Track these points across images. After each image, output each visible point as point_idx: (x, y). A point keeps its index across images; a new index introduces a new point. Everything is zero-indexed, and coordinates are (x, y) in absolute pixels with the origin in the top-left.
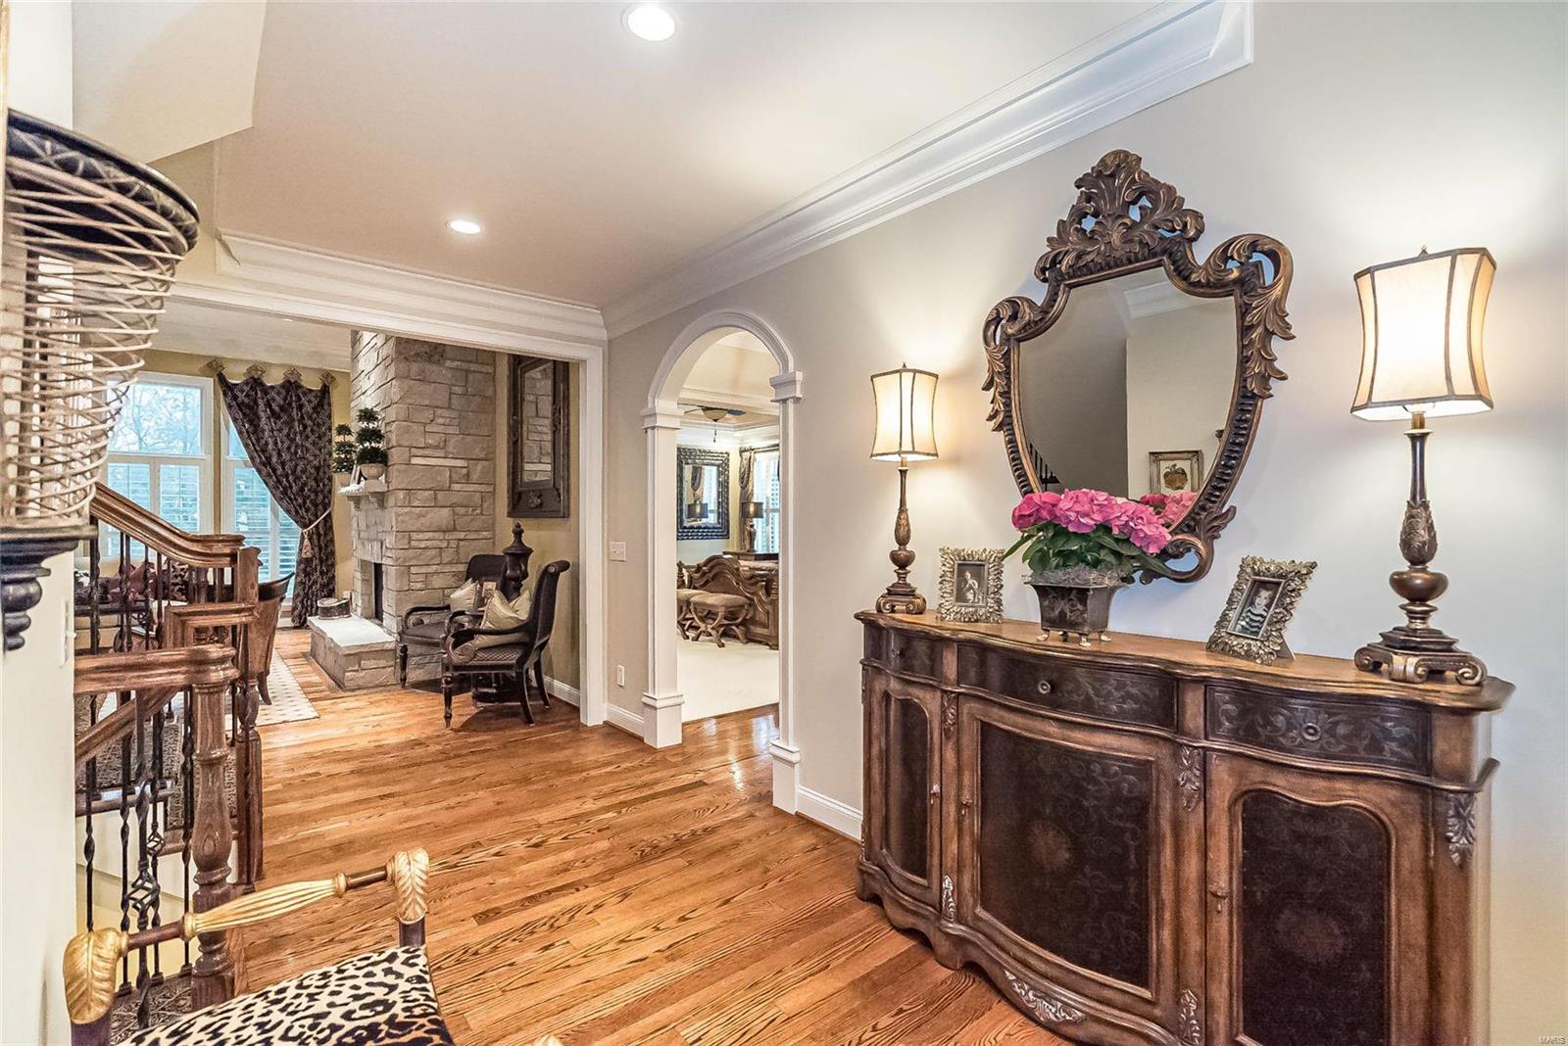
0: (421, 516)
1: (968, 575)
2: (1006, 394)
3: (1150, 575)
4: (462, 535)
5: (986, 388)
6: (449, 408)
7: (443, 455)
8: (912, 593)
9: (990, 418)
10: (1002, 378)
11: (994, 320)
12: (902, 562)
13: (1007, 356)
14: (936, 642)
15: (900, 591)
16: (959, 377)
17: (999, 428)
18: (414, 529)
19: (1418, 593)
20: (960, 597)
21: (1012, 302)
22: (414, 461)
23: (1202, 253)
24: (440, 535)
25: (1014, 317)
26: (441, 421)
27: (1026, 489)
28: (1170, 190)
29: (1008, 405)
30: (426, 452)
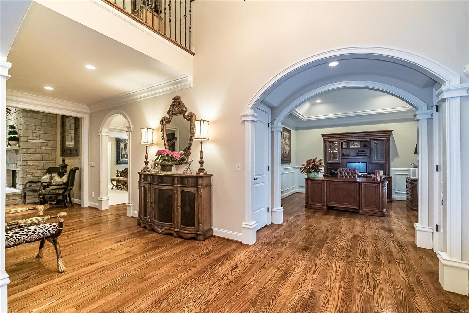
0: (30, 156)
1: (156, 164)
2: (164, 133)
3: (180, 164)
4: (45, 162)
5: (161, 132)
6: (41, 126)
7: (39, 139)
9: (162, 137)
10: (163, 130)
11: (162, 120)
12: (147, 163)
13: (163, 127)
15: (146, 168)
16: (158, 129)
17: (163, 139)
18: (29, 160)
19: (201, 163)
20: (154, 168)
21: (164, 117)
22: (29, 140)
24: (38, 162)
25: (165, 120)
26: (38, 129)
28: (184, 103)
29: (164, 135)
30: (33, 138)
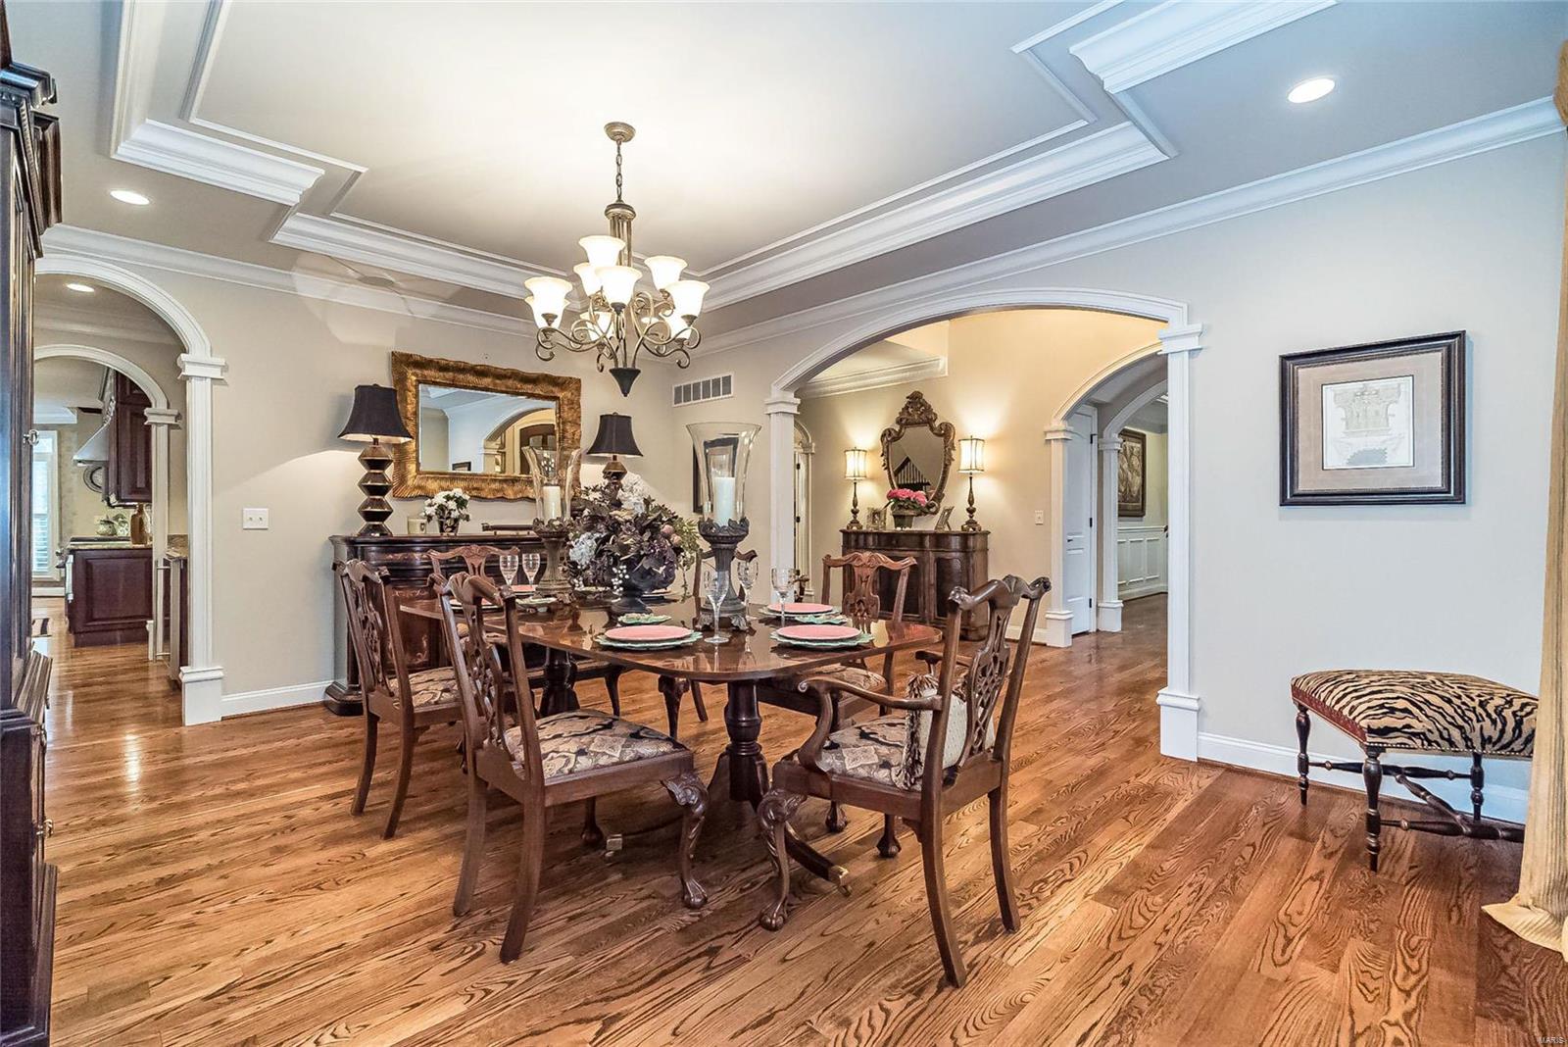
1: (875, 515)
2: (888, 459)
3: (926, 513)
5: (882, 455)
8: (858, 522)
9: (883, 466)
10: (886, 454)
11: (883, 436)
12: (855, 512)
13: (888, 447)
14: (866, 534)
15: (855, 522)
16: (873, 451)
17: (885, 470)
19: (971, 511)
20: (874, 522)
21: (888, 429)
23: (937, 424)
25: (890, 435)
27: (893, 488)
28: (930, 406)
29: (888, 462)
